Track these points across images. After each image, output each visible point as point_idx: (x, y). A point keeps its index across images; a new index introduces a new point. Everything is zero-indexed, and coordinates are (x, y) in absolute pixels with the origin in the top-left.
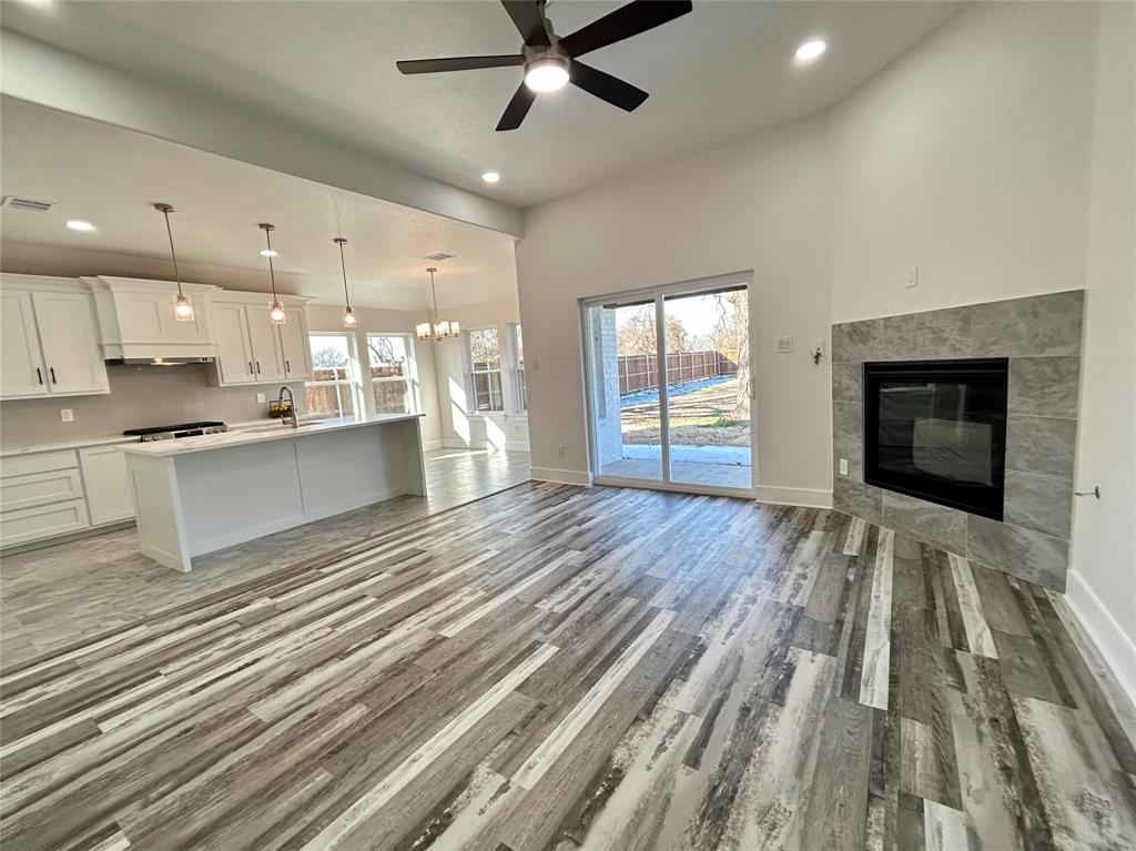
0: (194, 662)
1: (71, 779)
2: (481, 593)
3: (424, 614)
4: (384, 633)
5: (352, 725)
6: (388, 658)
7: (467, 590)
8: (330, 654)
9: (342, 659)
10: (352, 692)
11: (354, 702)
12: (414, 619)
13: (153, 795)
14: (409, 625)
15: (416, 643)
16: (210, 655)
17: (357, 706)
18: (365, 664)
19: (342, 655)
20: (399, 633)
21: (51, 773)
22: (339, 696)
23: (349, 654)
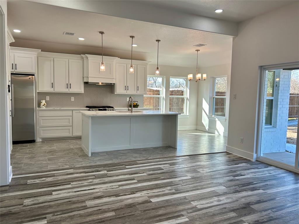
0: (79, 184)
1: (42, 203)
2: (174, 191)
3: (149, 191)
4: (133, 193)
5: (108, 217)
6: (130, 201)
7: (169, 188)
8: (114, 194)
9: (116, 197)
10: (113, 208)
11: (113, 211)
12: (145, 192)
13: (56, 214)
14: (142, 193)
15: (140, 200)
16: (84, 183)
17: (113, 212)
18: (122, 201)
19: (117, 195)
20: (138, 195)
21: (39, 200)
22: (110, 207)
23: (119, 196)
